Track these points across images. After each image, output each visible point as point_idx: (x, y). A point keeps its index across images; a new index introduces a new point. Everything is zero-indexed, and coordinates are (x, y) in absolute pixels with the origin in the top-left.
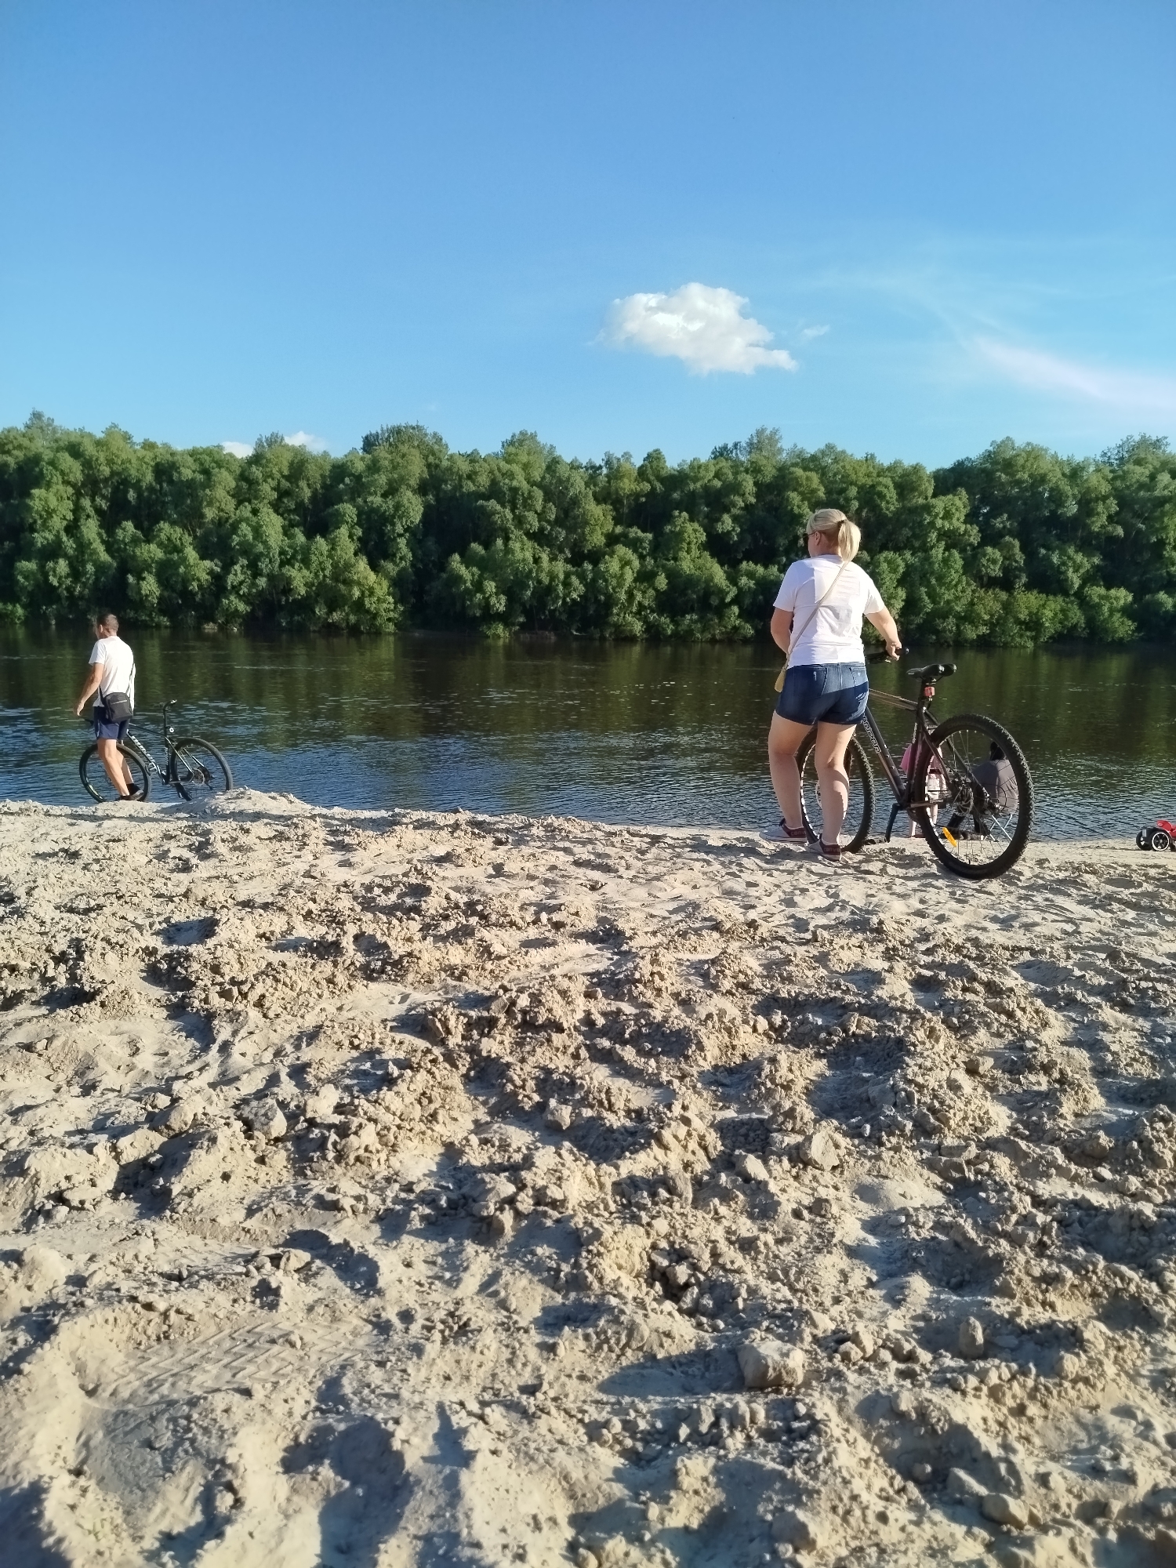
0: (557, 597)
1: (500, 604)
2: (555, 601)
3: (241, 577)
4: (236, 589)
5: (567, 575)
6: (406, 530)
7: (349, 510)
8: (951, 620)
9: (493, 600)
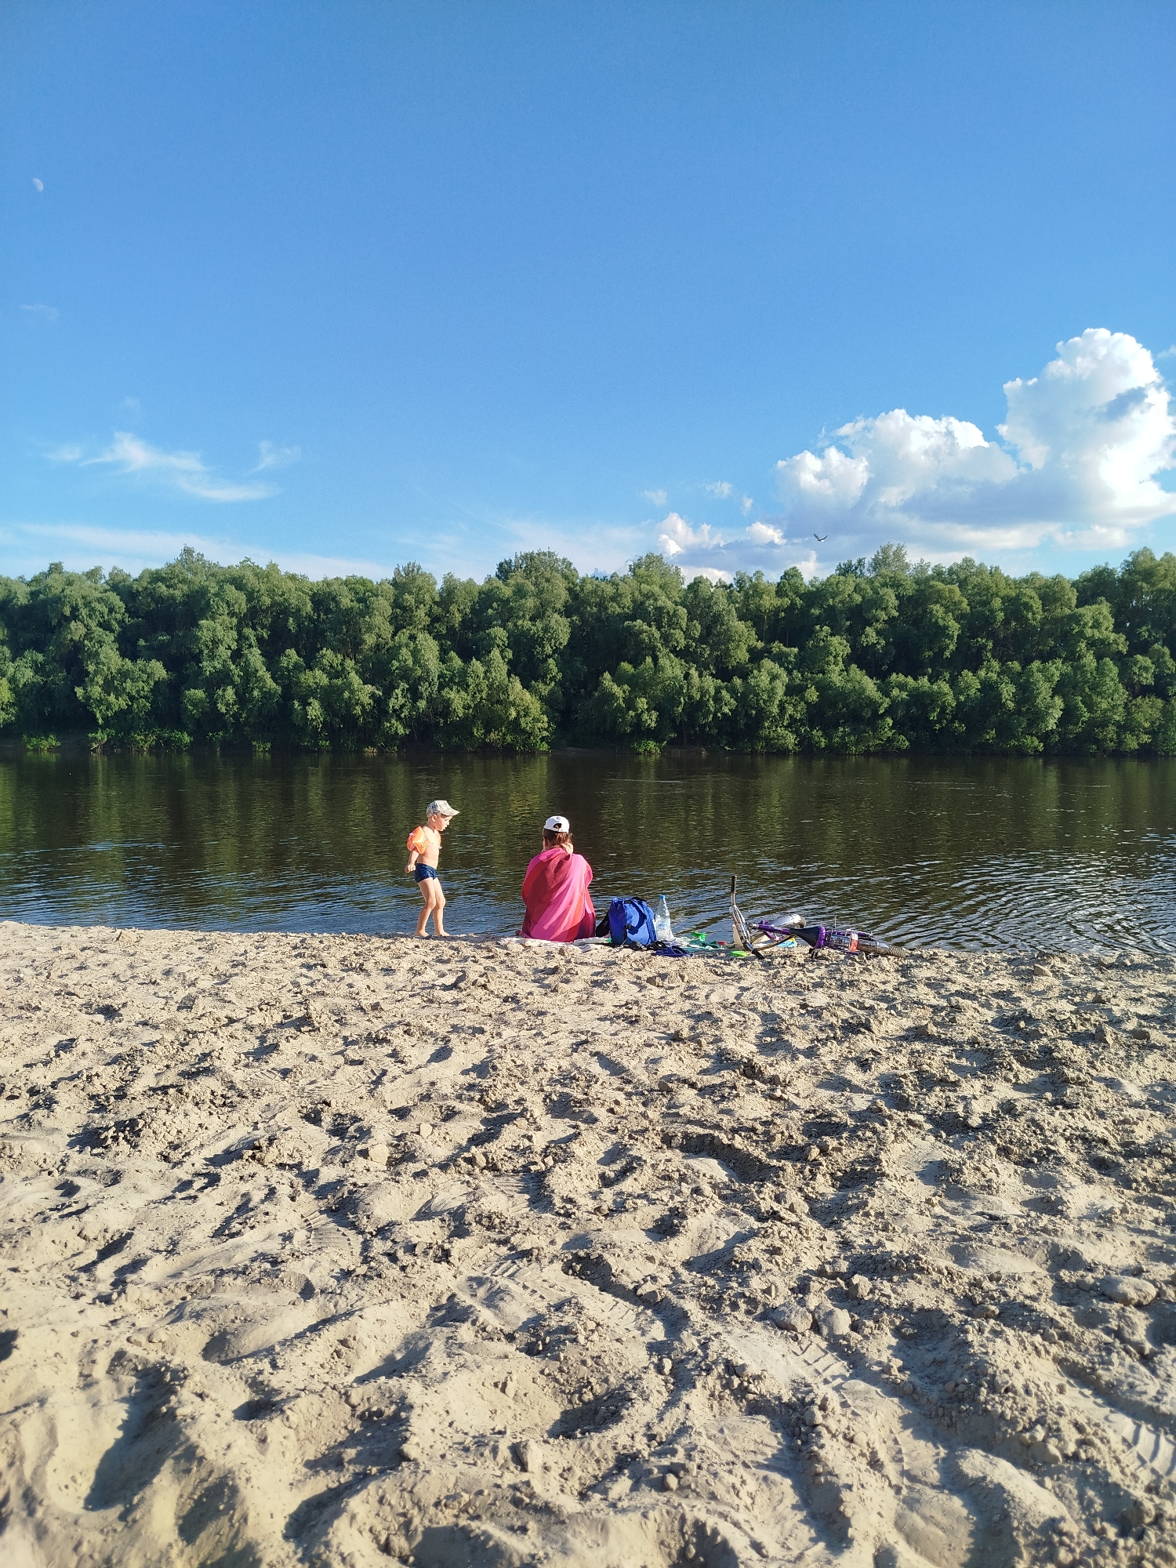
0: (709, 711)
1: (651, 720)
2: (705, 717)
3: (401, 701)
4: (397, 713)
5: (718, 690)
6: (554, 652)
7: (499, 633)
8: (1112, 728)
9: (645, 716)
